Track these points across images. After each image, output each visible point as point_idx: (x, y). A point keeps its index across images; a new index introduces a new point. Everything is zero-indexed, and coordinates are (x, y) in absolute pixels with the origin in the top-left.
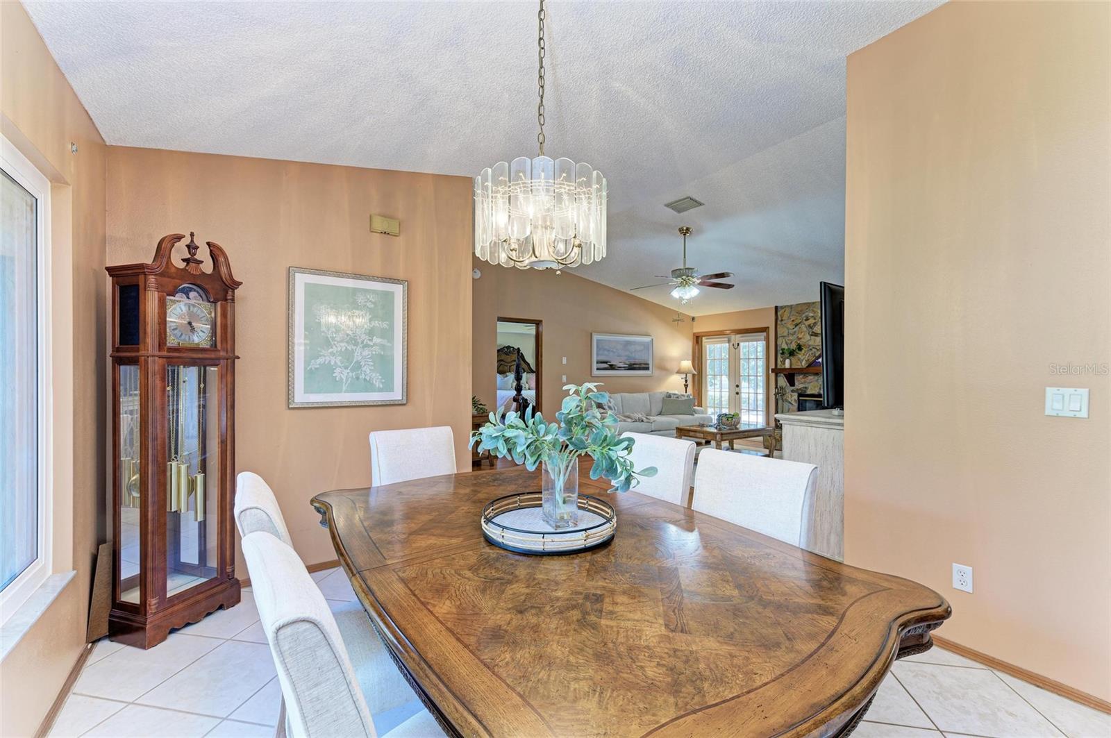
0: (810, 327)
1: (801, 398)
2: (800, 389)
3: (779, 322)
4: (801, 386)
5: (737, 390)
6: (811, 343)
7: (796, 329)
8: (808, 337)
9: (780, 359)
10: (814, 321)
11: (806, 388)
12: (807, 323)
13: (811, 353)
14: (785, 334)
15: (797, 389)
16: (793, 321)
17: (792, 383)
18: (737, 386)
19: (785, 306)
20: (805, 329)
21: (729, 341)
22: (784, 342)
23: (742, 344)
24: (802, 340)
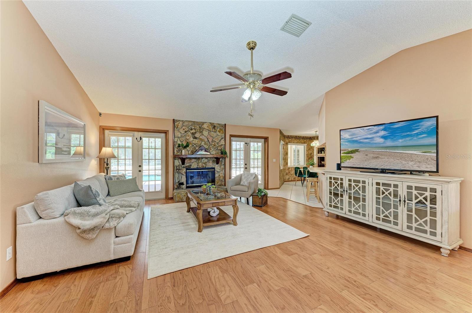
0: (193, 134)
1: (187, 171)
2: (188, 166)
3: (175, 129)
4: (188, 165)
5: (140, 169)
6: (194, 142)
7: (185, 134)
8: (192, 139)
9: (176, 150)
10: (195, 131)
11: (191, 165)
12: (192, 131)
13: (193, 147)
14: (179, 136)
15: (186, 166)
16: (184, 129)
17: (183, 163)
18: (140, 166)
19: (179, 121)
20: (190, 135)
21: (133, 136)
22: (179, 140)
23: (144, 139)
24: (189, 140)
